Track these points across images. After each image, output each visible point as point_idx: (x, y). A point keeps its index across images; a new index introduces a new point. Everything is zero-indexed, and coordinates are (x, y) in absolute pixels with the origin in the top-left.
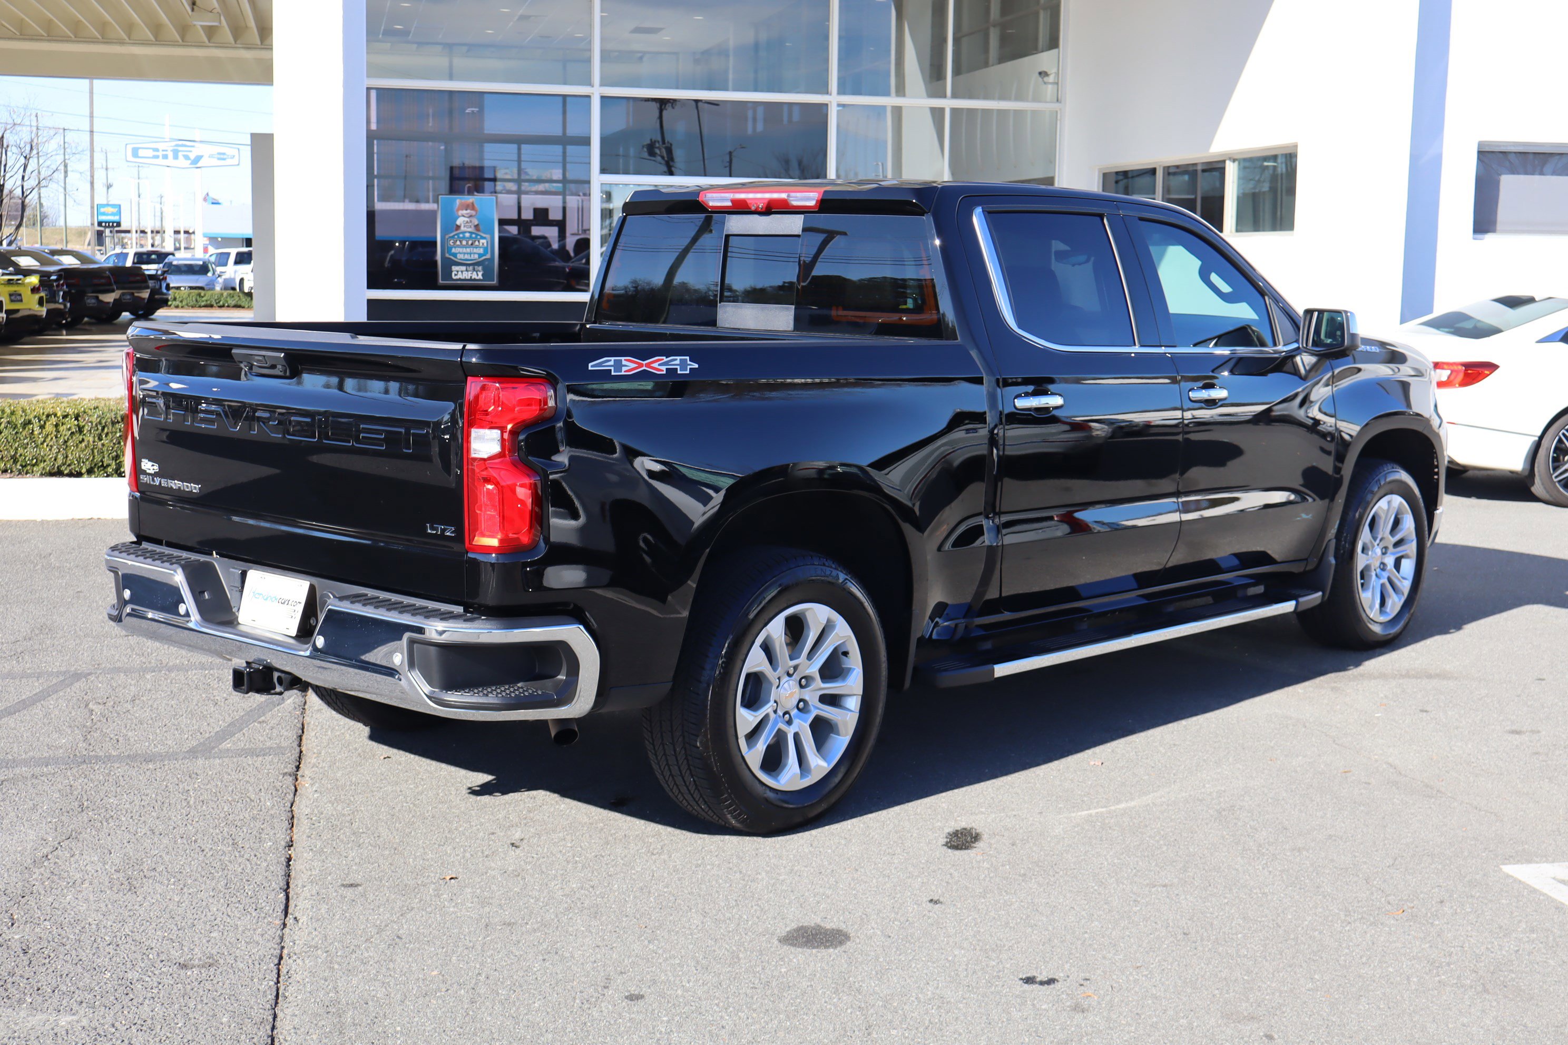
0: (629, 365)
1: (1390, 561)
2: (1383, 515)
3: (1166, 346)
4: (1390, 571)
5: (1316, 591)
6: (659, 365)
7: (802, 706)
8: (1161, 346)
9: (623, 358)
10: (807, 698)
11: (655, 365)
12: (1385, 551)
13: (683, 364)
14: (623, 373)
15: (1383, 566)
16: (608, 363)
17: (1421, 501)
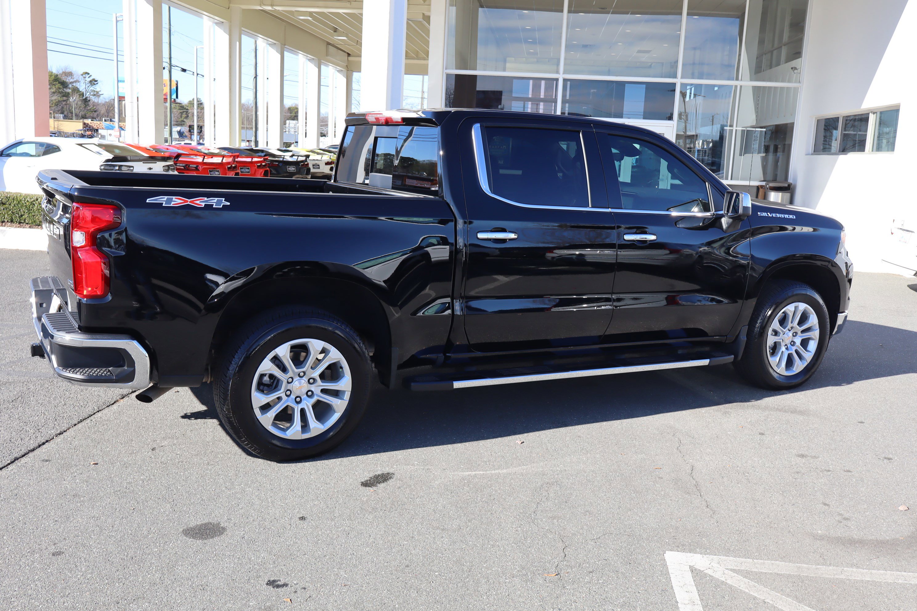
0: (176, 201)
1: (798, 341)
2: (791, 315)
3: (611, 208)
4: (798, 346)
5: (730, 354)
6: (200, 202)
7: (310, 394)
8: (608, 208)
9: (174, 197)
10: (313, 390)
11: (198, 202)
12: (795, 335)
13: (218, 203)
14: (171, 205)
15: (793, 343)
16: (163, 200)
17: (825, 307)
